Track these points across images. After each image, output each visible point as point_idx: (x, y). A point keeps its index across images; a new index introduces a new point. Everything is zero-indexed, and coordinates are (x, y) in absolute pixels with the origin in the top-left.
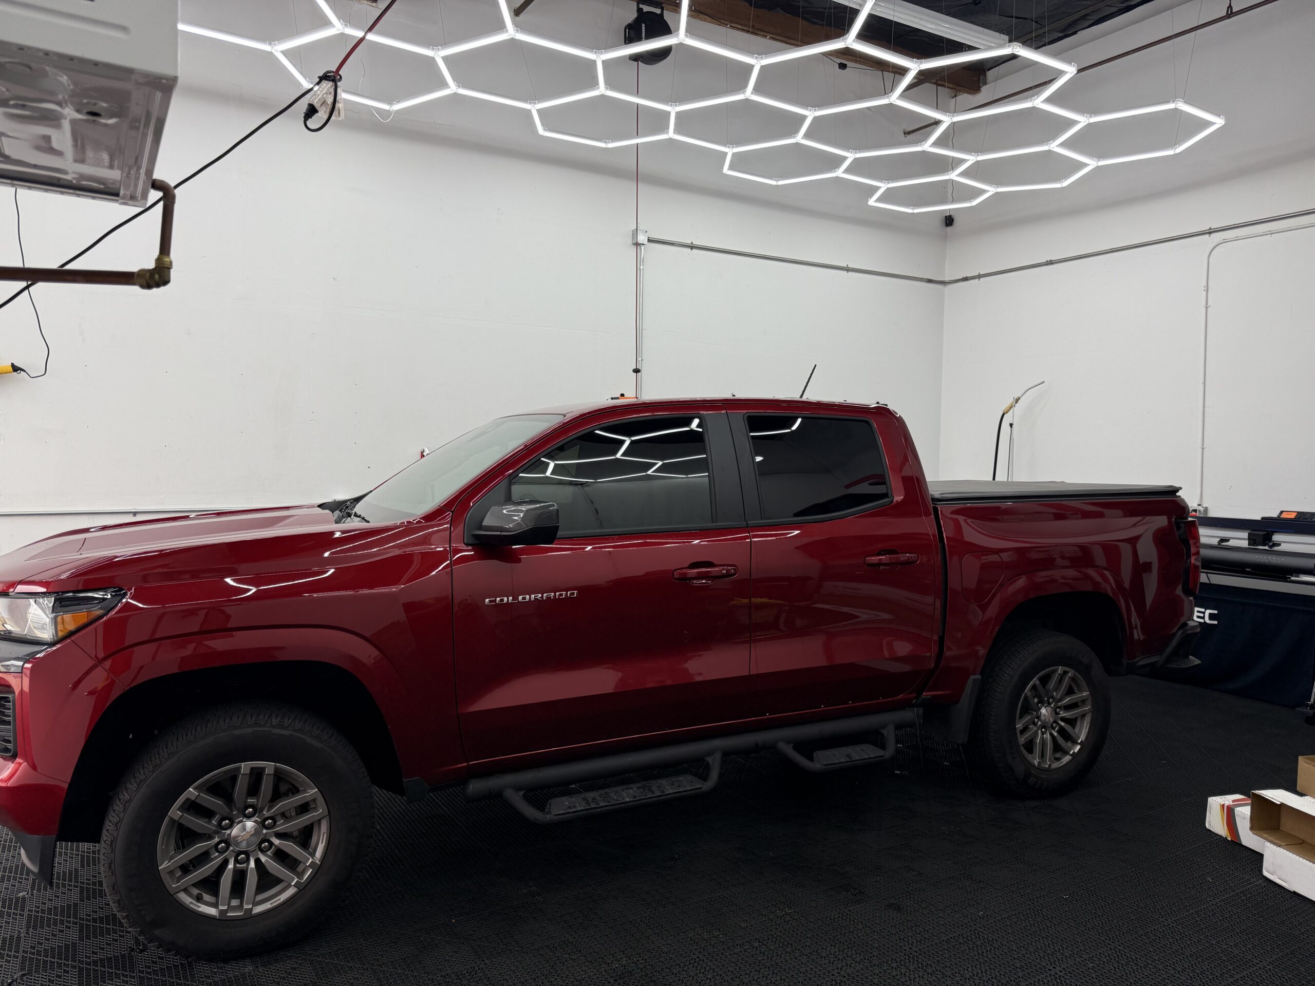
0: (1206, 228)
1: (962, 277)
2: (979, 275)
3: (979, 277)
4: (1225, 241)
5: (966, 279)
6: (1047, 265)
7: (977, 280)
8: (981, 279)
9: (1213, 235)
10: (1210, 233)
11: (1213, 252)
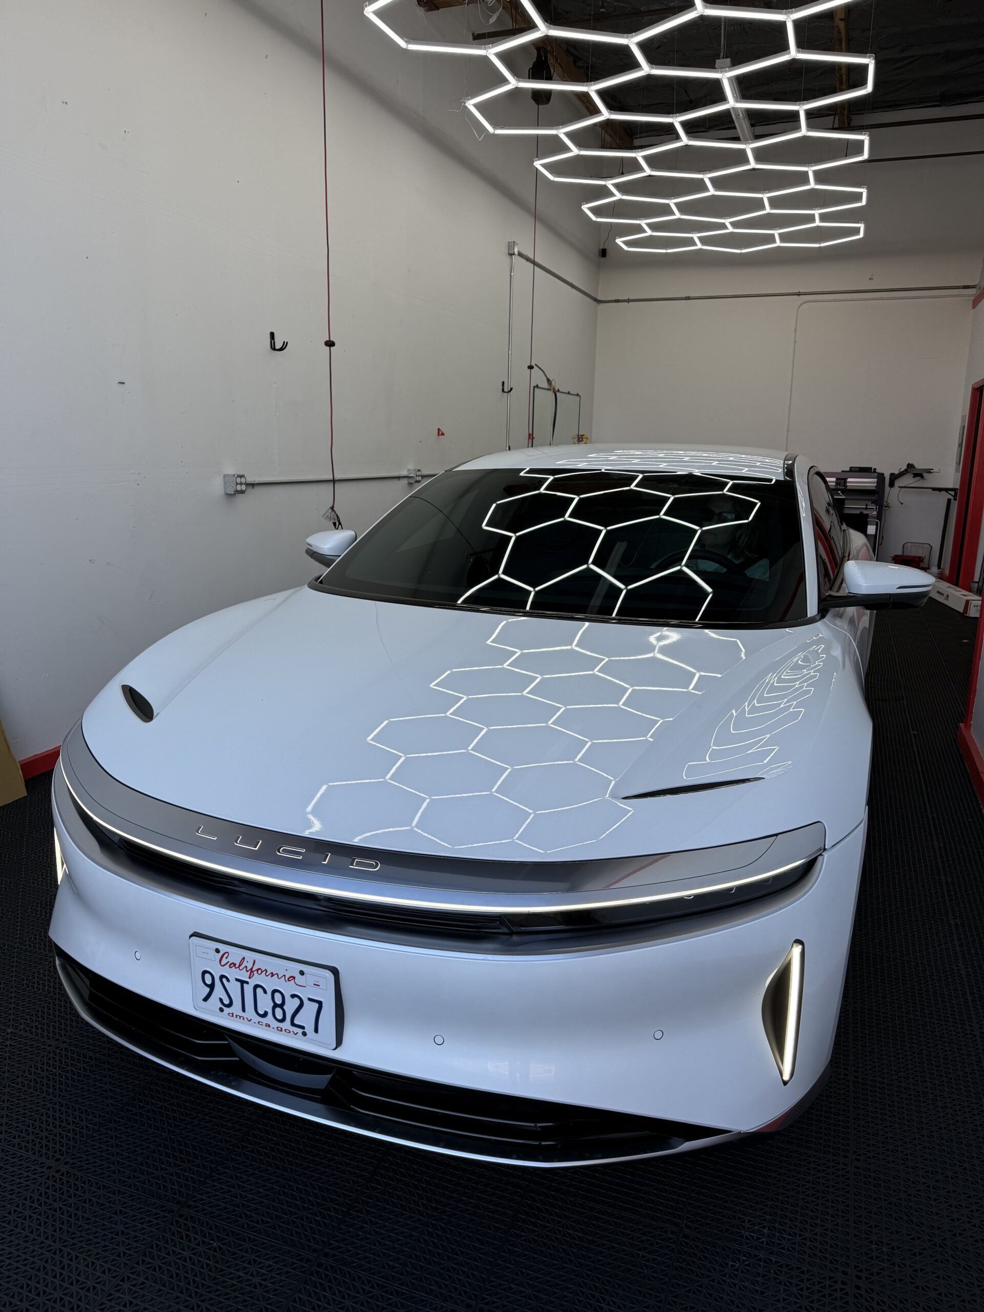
0: (797, 291)
1: (614, 299)
2: (628, 299)
3: (628, 301)
4: (808, 302)
5: (617, 301)
6: (685, 299)
7: (627, 303)
8: (630, 303)
9: (801, 296)
10: (799, 295)
11: (801, 307)
